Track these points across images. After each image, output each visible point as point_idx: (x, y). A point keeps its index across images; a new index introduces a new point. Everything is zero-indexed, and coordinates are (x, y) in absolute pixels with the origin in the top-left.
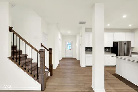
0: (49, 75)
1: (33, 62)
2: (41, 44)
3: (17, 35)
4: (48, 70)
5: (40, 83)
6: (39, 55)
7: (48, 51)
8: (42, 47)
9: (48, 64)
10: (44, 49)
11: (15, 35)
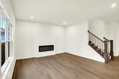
0: (110, 58)
1: (98, 48)
2: (104, 37)
3: (91, 34)
4: (110, 55)
5: (104, 59)
6: (104, 44)
7: (110, 42)
8: (105, 39)
9: (110, 51)
10: (106, 40)
11: (90, 34)
